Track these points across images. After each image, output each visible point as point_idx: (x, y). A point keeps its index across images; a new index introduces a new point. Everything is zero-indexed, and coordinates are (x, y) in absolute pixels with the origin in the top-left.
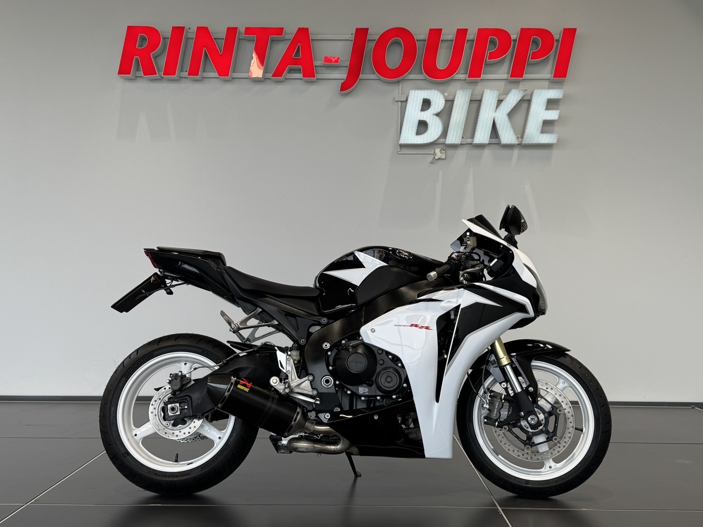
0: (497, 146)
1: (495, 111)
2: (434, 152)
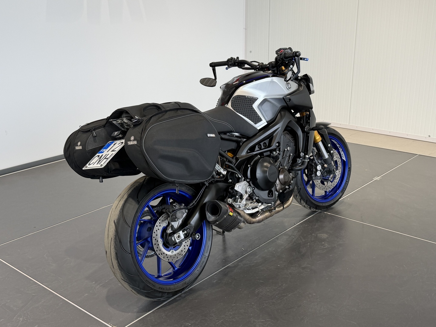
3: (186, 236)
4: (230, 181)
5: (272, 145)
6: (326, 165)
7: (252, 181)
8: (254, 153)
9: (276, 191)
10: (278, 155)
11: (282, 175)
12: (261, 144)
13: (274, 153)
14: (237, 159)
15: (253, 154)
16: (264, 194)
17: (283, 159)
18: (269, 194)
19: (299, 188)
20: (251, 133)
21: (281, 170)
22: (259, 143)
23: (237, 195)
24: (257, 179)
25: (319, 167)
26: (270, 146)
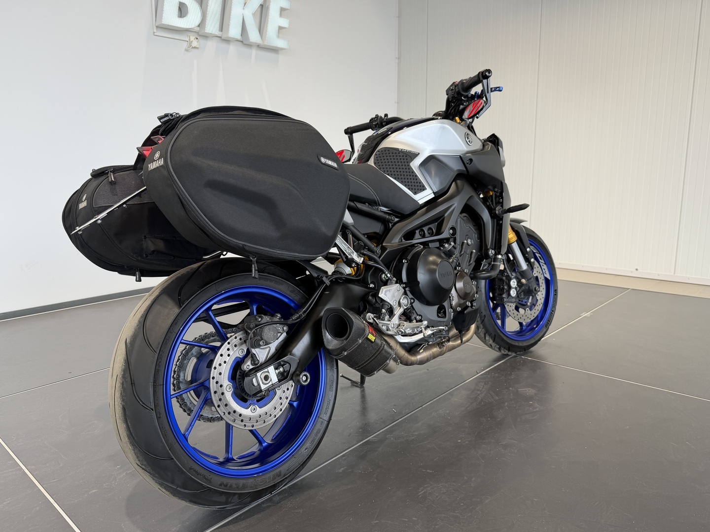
0: (240, 43)
1: (244, 9)
2: (190, 40)
3: (283, 378)
4: (372, 286)
5: (442, 230)
6: (523, 281)
7: (410, 288)
8: (414, 241)
9: (451, 308)
10: (453, 249)
11: (461, 281)
12: (424, 228)
13: (446, 245)
14: (383, 249)
15: (411, 243)
16: (431, 312)
17: (460, 256)
18: (439, 312)
19: (483, 314)
20: (407, 209)
21: (457, 273)
22: (420, 227)
23: (382, 308)
24: (418, 283)
25: (514, 283)
26: (439, 232)
